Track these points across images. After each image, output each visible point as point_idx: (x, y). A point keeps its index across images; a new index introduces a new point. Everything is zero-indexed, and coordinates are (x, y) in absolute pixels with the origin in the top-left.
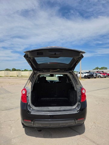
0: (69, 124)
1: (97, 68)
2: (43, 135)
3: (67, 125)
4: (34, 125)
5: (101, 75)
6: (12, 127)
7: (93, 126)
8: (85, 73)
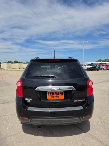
0: (72, 122)
1: (100, 61)
2: (43, 133)
3: (70, 123)
4: (32, 123)
5: (104, 67)
6: (8, 123)
7: (99, 123)
8: (87, 65)
